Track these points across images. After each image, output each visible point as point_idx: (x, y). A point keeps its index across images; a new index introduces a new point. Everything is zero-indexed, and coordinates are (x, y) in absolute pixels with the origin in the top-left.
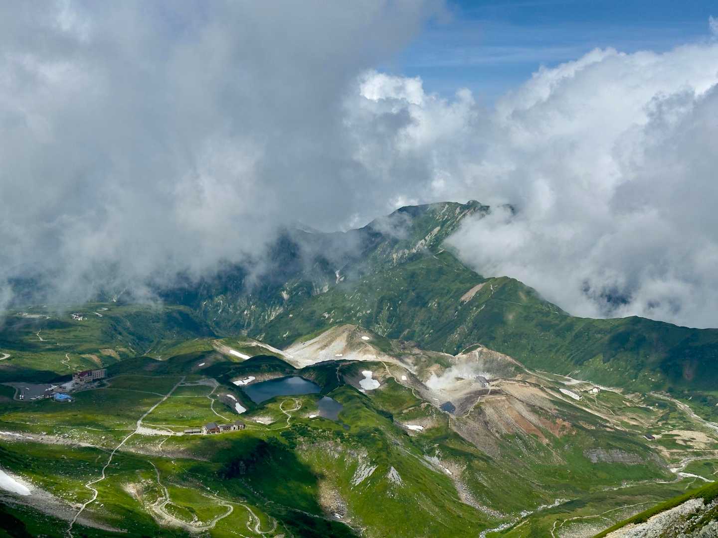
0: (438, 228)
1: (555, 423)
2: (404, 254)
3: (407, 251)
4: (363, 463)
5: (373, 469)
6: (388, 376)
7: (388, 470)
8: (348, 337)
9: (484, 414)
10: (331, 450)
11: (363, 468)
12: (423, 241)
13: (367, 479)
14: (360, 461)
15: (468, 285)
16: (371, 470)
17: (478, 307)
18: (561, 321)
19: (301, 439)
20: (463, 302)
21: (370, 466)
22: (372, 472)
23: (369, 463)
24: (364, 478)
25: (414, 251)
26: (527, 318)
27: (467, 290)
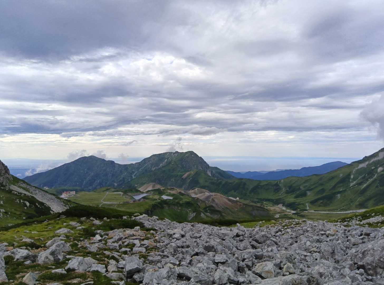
0: (166, 160)
1: (237, 204)
2: (156, 168)
3: (157, 167)
4: (190, 212)
5: (195, 214)
6: (178, 192)
7: (201, 214)
8: (152, 186)
9: (215, 202)
10: (176, 209)
11: (190, 214)
12: (162, 164)
13: (193, 217)
14: (188, 212)
15: (184, 173)
16: (194, 214)
17: (189, 179)
18: (217, 181)
19: (165, 205)
20: (183, 178)
21: (193, 213)
22: (195, 215)
23: (192, 212)
24: (192, 217)
25: (159, 167)
26: (206, 181)
27: (184, 174)
